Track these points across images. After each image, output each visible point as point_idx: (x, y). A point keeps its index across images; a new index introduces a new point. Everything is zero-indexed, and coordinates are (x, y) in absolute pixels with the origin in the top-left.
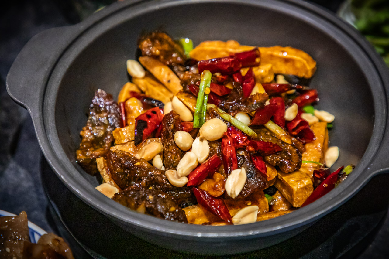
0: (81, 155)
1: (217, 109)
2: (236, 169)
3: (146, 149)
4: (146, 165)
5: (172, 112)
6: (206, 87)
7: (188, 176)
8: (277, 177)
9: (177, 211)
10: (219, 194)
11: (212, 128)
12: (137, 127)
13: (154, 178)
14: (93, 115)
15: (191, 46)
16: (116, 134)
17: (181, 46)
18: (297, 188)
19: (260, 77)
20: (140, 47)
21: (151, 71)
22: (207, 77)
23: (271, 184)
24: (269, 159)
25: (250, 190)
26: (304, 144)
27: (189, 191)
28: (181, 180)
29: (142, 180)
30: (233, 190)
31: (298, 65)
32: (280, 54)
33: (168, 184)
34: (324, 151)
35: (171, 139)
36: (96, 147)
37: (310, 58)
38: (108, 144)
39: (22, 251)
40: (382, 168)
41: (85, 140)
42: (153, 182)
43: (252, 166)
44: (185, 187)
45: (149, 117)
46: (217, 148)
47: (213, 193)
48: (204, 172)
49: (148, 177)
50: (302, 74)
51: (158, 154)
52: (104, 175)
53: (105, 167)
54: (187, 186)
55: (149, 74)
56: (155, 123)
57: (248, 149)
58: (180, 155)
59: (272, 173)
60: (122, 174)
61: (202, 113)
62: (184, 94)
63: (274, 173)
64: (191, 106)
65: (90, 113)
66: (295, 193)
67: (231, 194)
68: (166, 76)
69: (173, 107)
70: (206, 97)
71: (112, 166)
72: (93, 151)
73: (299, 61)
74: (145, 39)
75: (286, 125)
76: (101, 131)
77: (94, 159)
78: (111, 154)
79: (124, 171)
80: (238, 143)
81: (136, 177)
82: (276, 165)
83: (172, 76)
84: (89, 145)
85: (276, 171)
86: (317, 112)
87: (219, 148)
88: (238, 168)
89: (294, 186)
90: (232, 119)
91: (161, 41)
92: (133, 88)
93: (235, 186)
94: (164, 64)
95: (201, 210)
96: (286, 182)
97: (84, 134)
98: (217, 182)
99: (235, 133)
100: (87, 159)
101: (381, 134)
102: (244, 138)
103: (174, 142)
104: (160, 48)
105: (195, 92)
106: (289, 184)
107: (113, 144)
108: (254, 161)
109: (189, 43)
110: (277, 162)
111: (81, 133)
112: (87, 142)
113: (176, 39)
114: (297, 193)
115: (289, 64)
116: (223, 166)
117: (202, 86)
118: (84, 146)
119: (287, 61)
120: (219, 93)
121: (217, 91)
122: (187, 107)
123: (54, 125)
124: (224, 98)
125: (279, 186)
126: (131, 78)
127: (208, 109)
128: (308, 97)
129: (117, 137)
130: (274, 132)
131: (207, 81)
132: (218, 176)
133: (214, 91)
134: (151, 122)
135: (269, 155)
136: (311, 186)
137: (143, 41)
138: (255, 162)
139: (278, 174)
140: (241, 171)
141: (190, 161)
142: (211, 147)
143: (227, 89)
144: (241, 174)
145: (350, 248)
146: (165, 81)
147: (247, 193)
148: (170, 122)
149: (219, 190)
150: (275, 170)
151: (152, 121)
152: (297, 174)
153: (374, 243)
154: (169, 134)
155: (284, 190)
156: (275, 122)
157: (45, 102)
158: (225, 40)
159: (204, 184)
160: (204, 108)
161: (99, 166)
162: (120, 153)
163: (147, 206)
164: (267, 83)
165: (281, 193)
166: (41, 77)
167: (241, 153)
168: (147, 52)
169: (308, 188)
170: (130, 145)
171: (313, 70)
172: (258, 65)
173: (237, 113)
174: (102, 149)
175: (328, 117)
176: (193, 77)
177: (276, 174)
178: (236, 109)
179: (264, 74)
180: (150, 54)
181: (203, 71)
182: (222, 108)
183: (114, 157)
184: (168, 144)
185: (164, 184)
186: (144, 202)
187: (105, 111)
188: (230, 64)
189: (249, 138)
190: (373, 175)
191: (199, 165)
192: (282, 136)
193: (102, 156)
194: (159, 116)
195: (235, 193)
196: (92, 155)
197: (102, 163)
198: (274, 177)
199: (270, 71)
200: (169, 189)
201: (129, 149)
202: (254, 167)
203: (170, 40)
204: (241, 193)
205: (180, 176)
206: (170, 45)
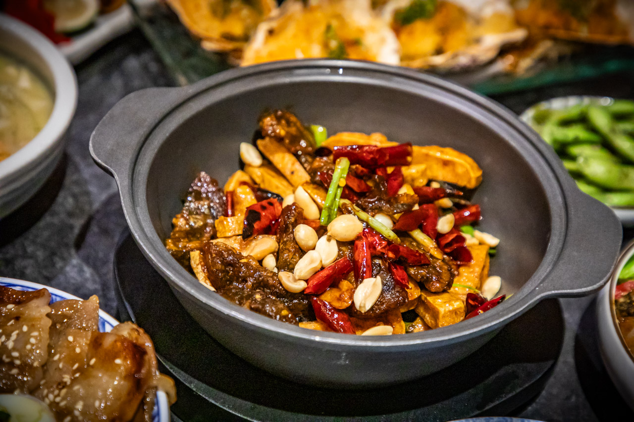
0: (172, 245)
1: (353, 206)
2: (370, 277)
3: (256, 245)
4: (254, 263)
5: (294, 204)
6: (341, 177)
7: (307, 281)
8: (420, 297)
9: (290, 315)
10: (345, 305)
11: (344, 225)
12: (247, 219)
13: (263, 279)
14: (190, 202)
15: (325, 135)
16: (219, 225)
17: (312, 134)
18: (445, 310)
19: (409, 179)
20: (261, 124)
21: (271, 158)
22: (343, 165)
23: (411, 306)
24: (412, 271)
25: (384, 306)
26: (459, 266)
27: (306, 302)
28: (298, 284)
29: (246, 281)
30: (363, 302)
31: (460, 170)
32: (438, 155)
33: (281, 287)
34: (482, 279)
35: (289, 234)
36: (192, 239)
37: (475, 165)
38: (207, 237)
39: (88, 342)
40: (554, 290)
41: (177, 229)
42: (261, 285)
43: (390, 277)
44: (302, 294)
45: (264, 208)
46: (347, 253)
47: (337, 305)
48: (329, 277)
49: (255, 278)
50: (462, 183)
51: (271, 253)
52: (198, 273)
53: (200, 263)
54: (305, 293)
55: (267, 163)
56: (271, 217)
57: (387, 255)
58: (299, 254)
59: (414, 292)
60: (222, 271)
61: (331, 208)
62: (311, 186)
63: (417, 291)
64: (319, 200)
65: (187, 199)
66: (441, 316)
67: (360, 307)
68: (289, 166)
69: (295, 198)
70: (339, 189)
71: (210, 261)
72: (187, 242)
73: (462, 165)
74: (269, 115)
75: (438, 237)
76: (200, 221)
77: (188, 252)
78: (210, 246)
79: (225, 268)
80: (375, 248)
81: (240, 277)
82: (420, 281)
83: (298, 166)
84: (182, 235)
85: (420, 290)
86: (477, 233)
87: (350, 252)
88: (372, 276)
89: (442, 307)
90: (370, 218)
91: (289, 123)
92: (246, 178)
93: (366, 298)
94: (289, 151)
95: (319, 326)
96: (430, 303)
97: (178, 222)
98: (344, 292)
99: (373, 236)
100: (178, 251)
101: (557, 254)
102: (383, 242)
103: (294, 238)
104: (287, 129)
105: (326, 182)
106: (435, 305)
107: (214, 237)
108: (393, 270)
109: (322, 133)
110: (423, 277)
111: (174, 220)
112: (180, 231)
113: (306, 125)
114: (444, 317)
115: (448, 169)
116: (352, 274)
117: (336, 175)
118: (177, 235)
119: (446, 163)
120: (356, 188)
121: (355, 185)
122: (315, 201)
123: (145, 198)
124: (362, 195)
125: (420, 311)
126: (243, 165)
127: (341, 205)
128: (467, 214)
129: (221, 228)
130: (421, 242)
131: (343, 170)
132: (345, 285)
133: (350, 185)
134: (265, 216)
135: (413, 266)
136: (462, 310)
137: (266, 117)
138: (395, 271)
139: (422, 293)
140: (376, 281)
141: (312, 262)
142: (340, 250)
143: (367, 186)
144: (374, 284)
145: (504, 399)
146: (287, 173)
147: (380, 309)
148: (290, 214)
149: (345, 301)
150: (419, 288)
151: (267, 214)
152: (445, 295)
153: (534, 405)
154: (289, 228)
155: (427, 315)
156: (424, 230)
157: (137, 170)
158: (369, 134)
159: (326, 294)
160: (336, 204)
161: (192, 262)
162: (223, 246)
163: (253, 306)
164: (418, 187)
165: (422, 319)
166: (134, 140)
167: (377, 261)
168: (270, 132)
169: (458, 312)
170: (235, 239)
171: (478, 178)
172: (408, 164)
173: (377, 213)
174: (199, 242)
175: (492, 240)
176: (324, 165)
177: (420, 294)
178: (376, 208)
179: (416, 175)
180: (273, 134)
181: (338, 158)
182: (358, 205)
183: (215, 250)
184: (285, 239)
185: (276, 288)
186: (250, 301)
187: (208, 198)
188: (375, 154)
189: (389, 243)
190: (542, 297)
191: (322, 268)
192: (431, 248)
193: (197, 249)
194: (276, 209)
195: (364, 307)
196: (185, 247)
197: (198, 258)
198: (416, 296)
199: (423, 173)
200: (281, 294)
201: (235, 244)
202: (393, 278)
203: (299, 124)
204: (372, 309)
205: (297, 278)
206: (298, 129)
